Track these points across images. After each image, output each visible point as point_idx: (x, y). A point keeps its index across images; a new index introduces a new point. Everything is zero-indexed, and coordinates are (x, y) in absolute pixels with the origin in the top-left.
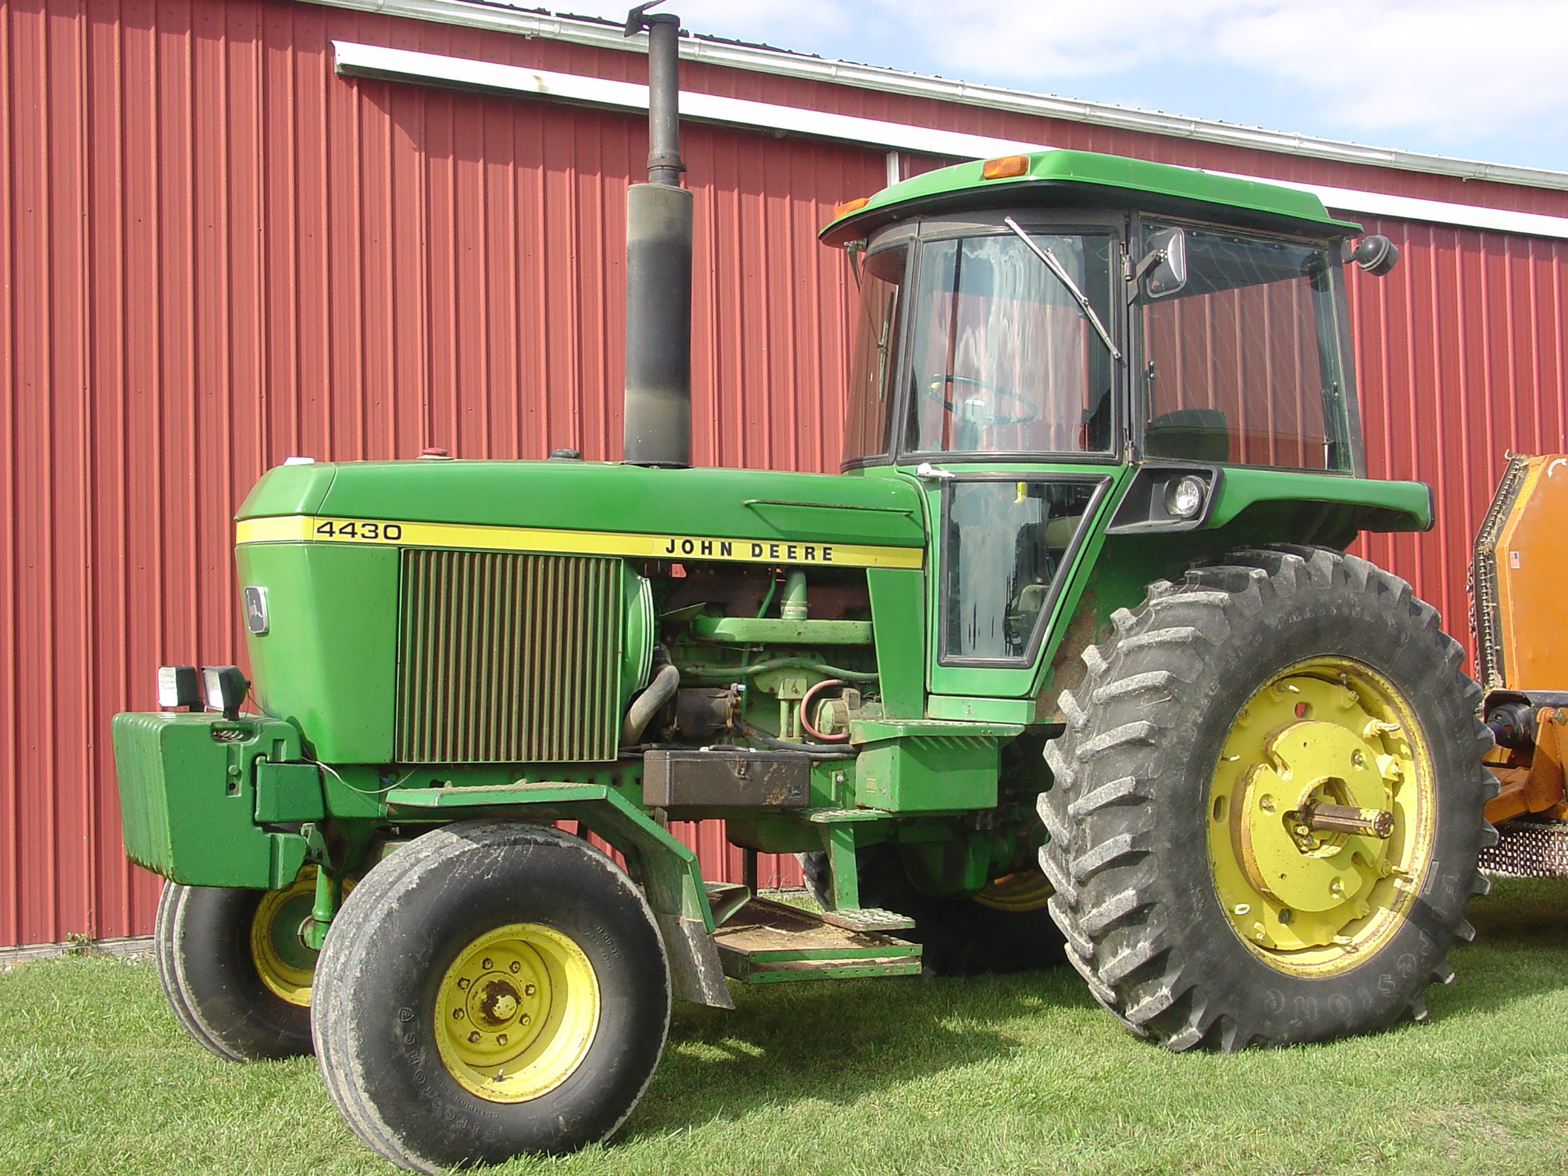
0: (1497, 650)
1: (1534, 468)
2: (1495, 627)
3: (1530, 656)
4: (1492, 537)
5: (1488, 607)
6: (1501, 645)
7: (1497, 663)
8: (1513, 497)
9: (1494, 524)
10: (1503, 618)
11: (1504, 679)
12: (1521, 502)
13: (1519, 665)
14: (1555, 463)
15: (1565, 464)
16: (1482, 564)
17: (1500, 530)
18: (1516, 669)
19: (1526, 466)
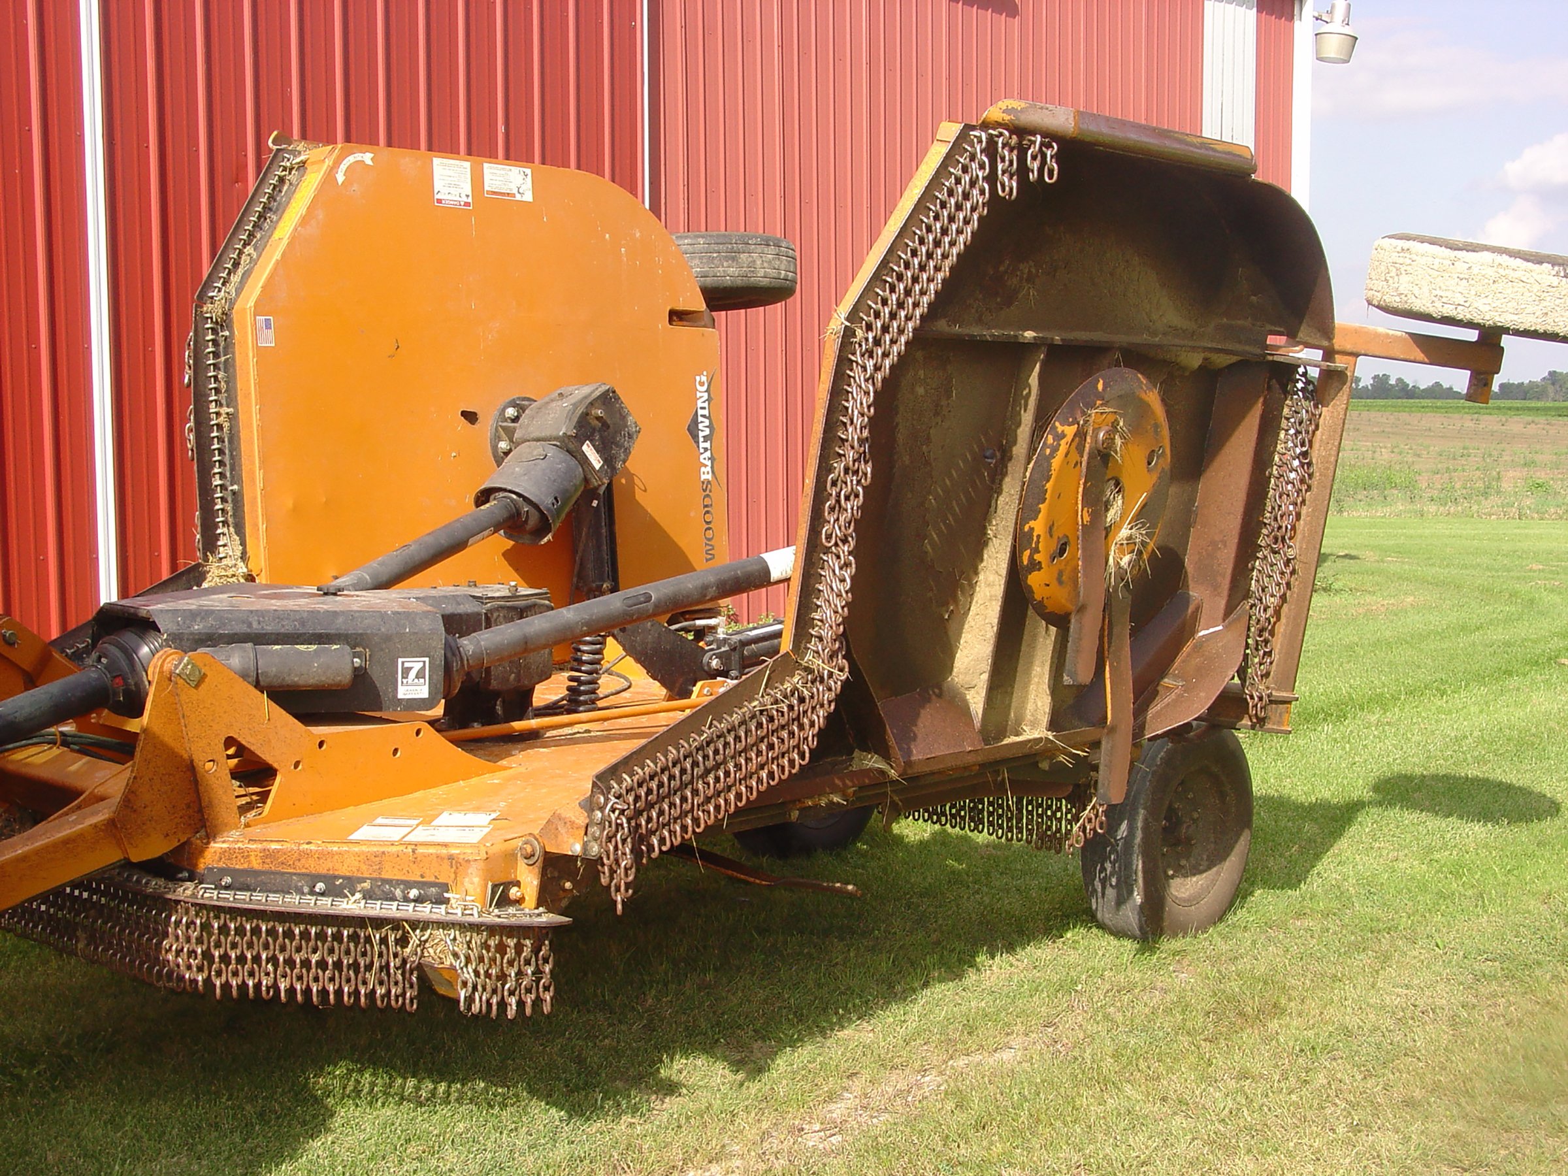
0: (234, 493)
1: (315, 167)
2: (231, 451)
3: (290, 503)
4: (231, 288)
5: (218, 414)
6: (240, 483)
7: (234, 515)
8: (275, 218)
9: (236, 264)
10: (243, 435)
11: (243, 543)
12: (285, 228)
13: (268, 519)
14: (351, 159)
15: (370, 163)
16: (210, 337)
17: (246, 275)
18: (262, 527)
19: (304, 162)
